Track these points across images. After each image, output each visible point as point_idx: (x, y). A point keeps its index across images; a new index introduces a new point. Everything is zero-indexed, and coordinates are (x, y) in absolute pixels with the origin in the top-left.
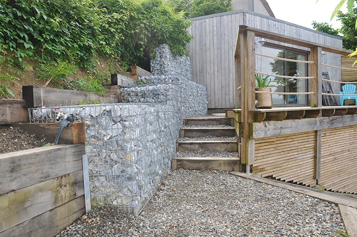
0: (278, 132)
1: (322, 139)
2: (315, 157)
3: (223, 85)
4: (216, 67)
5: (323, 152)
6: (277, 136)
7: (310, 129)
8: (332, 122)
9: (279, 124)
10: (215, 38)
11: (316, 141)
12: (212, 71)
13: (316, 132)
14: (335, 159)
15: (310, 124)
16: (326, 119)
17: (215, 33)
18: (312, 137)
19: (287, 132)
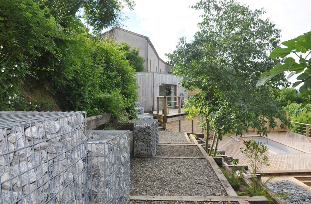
0: (171, 121)
1: (181, 122)
2: (180, 127)
3: (145, 101)
4: (142, 94)
5: (182, 126)
6: (171, 122)
7: (178, 119)
8: (184, 117)
9: (172, 118)
10: (141, 82)
11: (180, 122)
12: (140, 96)
13: (180, 120)
14: (185, 128)
15: (178, 118)
16: (182, 116)
17: (142, 80)
18: (179, 121)
19: (173, 120)
